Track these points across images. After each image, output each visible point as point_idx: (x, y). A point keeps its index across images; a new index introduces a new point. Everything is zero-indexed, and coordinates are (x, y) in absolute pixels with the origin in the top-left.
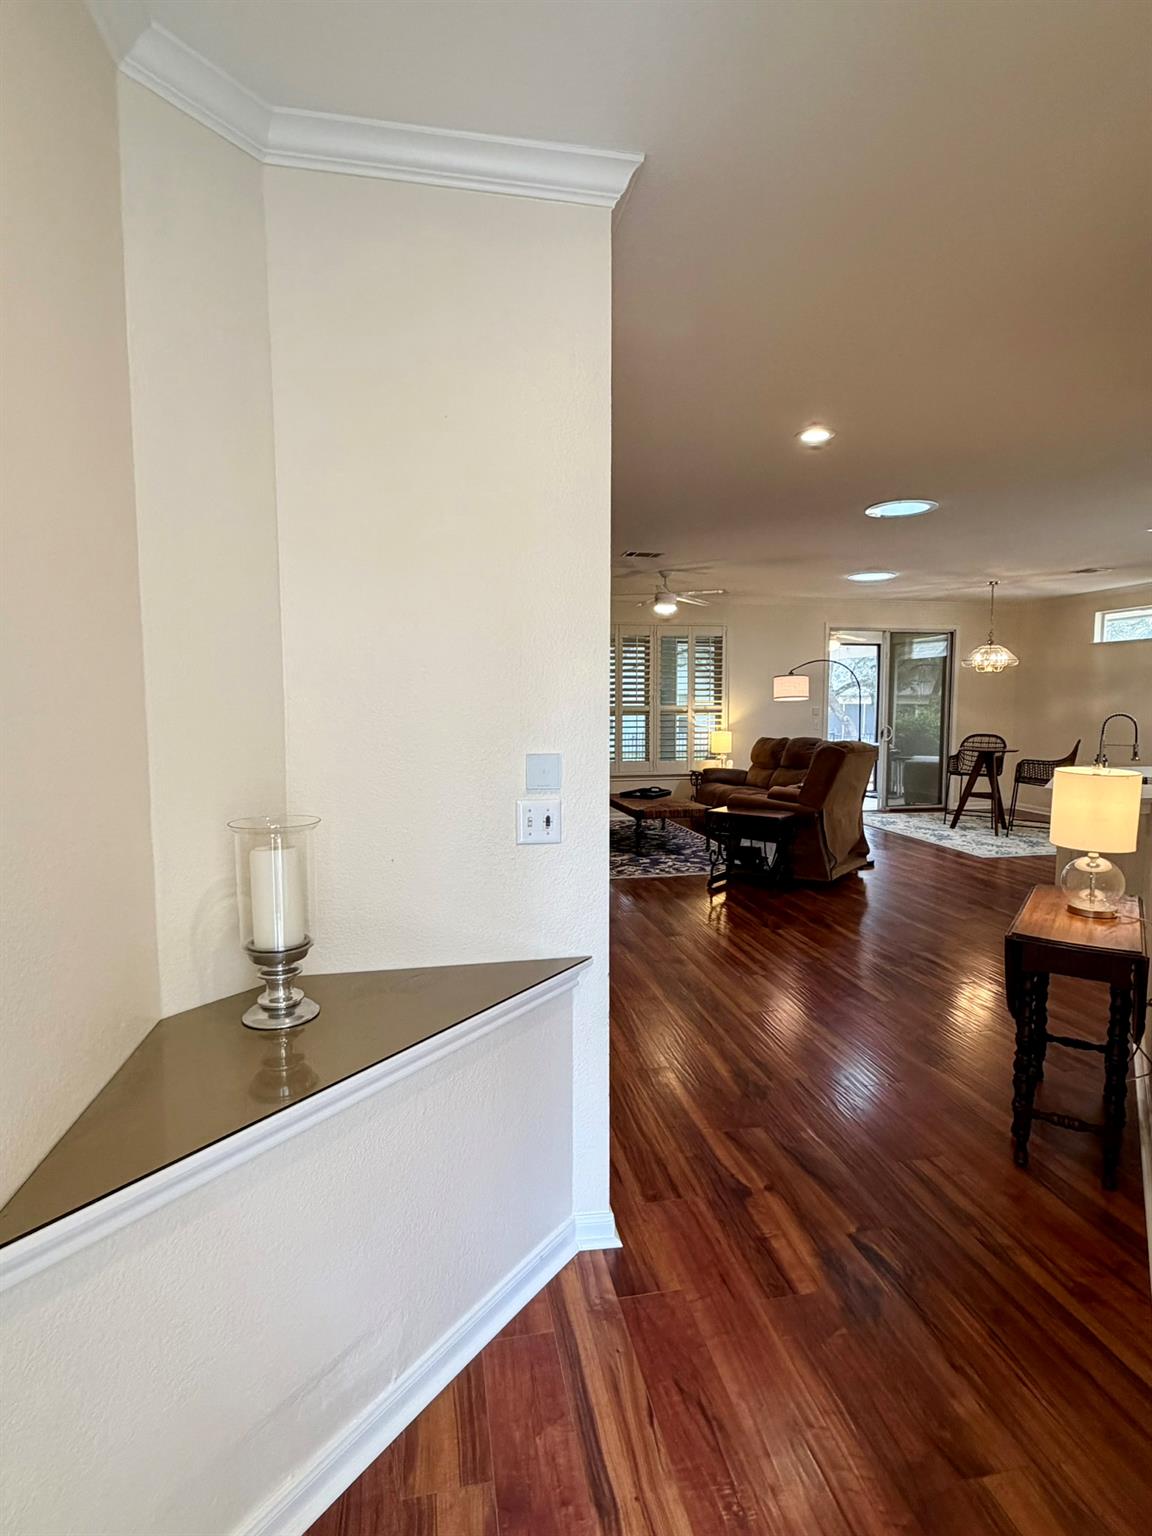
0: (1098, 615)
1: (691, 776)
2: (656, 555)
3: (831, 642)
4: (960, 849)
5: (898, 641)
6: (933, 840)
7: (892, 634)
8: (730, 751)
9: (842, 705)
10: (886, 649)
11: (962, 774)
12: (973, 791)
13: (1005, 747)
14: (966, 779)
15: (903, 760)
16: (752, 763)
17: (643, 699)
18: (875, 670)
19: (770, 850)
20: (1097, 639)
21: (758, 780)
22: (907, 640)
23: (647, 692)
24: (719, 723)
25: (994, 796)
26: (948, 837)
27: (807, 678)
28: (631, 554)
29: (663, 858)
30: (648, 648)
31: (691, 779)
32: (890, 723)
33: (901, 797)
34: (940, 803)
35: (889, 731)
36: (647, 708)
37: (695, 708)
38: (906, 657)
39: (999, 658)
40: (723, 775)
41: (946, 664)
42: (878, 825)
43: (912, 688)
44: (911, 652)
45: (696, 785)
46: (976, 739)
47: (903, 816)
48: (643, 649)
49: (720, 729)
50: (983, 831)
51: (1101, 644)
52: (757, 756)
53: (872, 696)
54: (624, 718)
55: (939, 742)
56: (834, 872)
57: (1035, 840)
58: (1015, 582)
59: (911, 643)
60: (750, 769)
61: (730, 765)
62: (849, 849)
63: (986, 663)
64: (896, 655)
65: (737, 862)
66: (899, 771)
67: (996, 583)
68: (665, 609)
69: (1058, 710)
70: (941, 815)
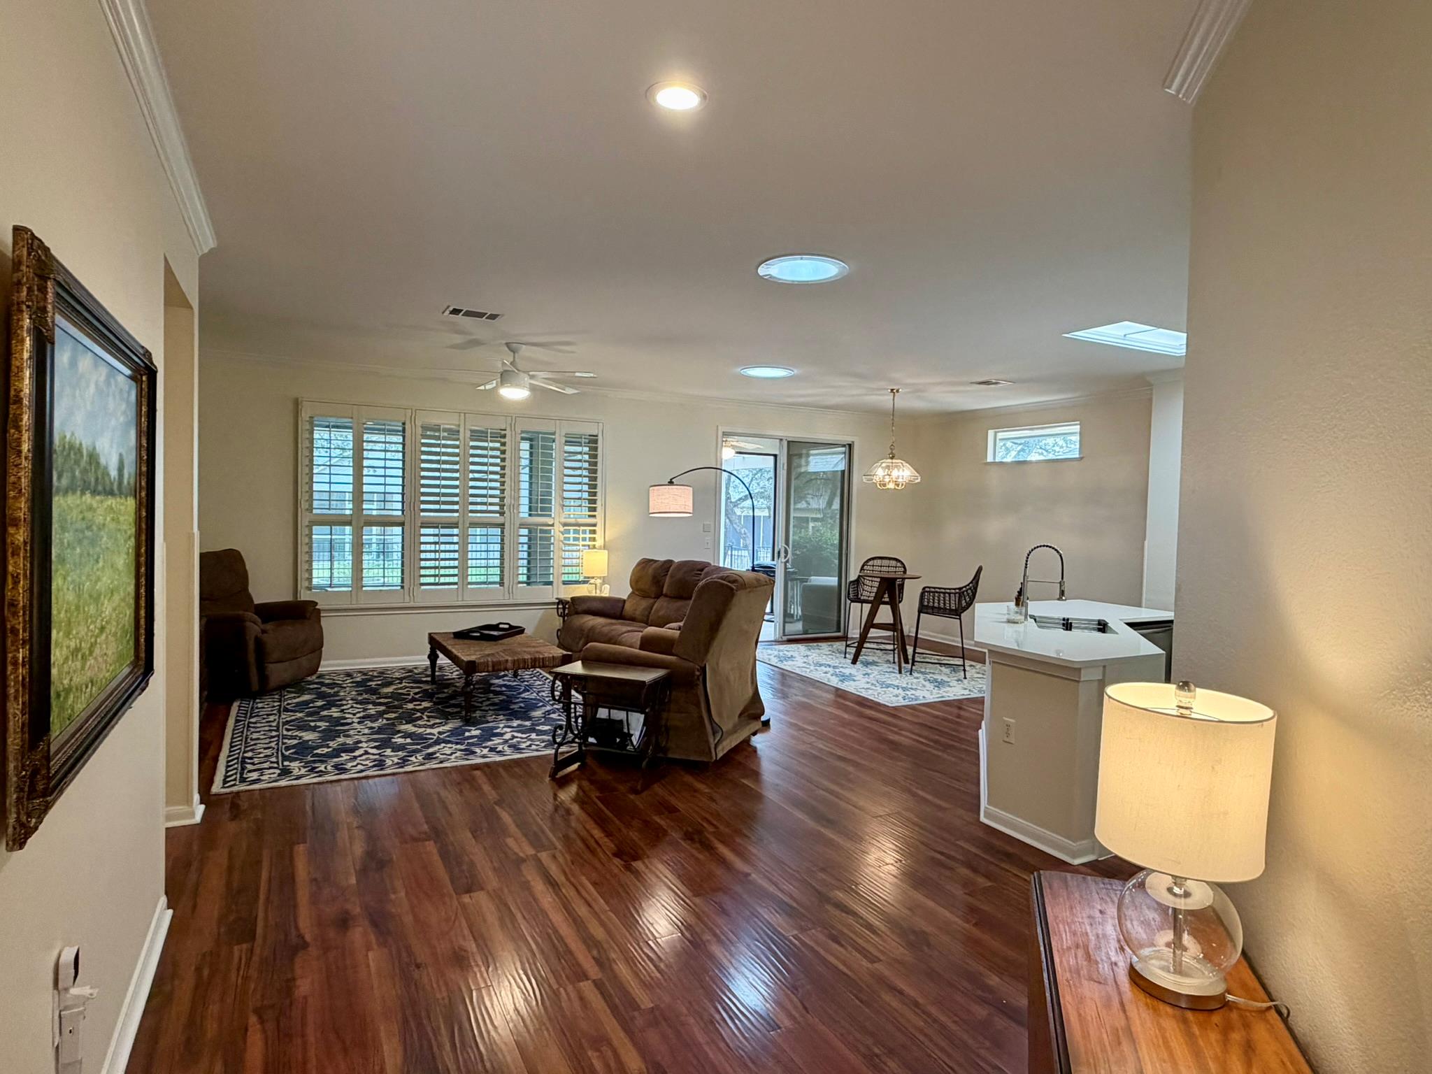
0: (991, 433)
1: (558, 604)
2: (493, 317)
3: (724, 449)
4: (864, 694)
5: (796, 450)
6: (834, 682)
7: (789, 442)
8: (606, 575)
9: (740, 516)
10: (783, 460)
11: (863, 602)
12: (875, 622)
13: (905, 572)
14: (867, 607)
15: (802, 581)
16: (630, 590)
17: (497, 508)
18: (772, 481)
19: (636, 723)
20: (990, 459)
21: (638, 613)
22: (804, 451)
23: (502, 499)
24: (594, 539)
25: (896, 626)
26: (850, 677)
27: (691, 489)
28: (456, 312)
29: (501, 726)
30: (504, 444)
31: (558, 608)
32: (787, 542)
33: (798, 620)
34: (839, 631)
35: (786, 552)
36: (500, 520)
37: (563, 520)
38: (803, 470)
39: (903, 473)
40: (595, 606)
41: (845, 478)
42: (774, 661)
43: (807, 502)
44: (807, 463)
45: (563, 615)
46: (878, 562)
47: (801, 648)
48: (498, 445)
49: (594, 547)
50: (885, 667)
51: (994, 463)
52: (637, 582)
53: (769, 508)
54: (471, 531)
55: (837, 562)
56: (720, 748)
57: (939, 678)
58: (917, 391)
59: (808, 455)
60: (629, 596)
61: (606, 592)
62: (739, 712)
63: (887, 479)
64: (793, 467)
65: (591, 740)
66: (797, 592)
67: (898, 391)
68: (514, 394)
69: (953, 532)
70: (840, 645)
